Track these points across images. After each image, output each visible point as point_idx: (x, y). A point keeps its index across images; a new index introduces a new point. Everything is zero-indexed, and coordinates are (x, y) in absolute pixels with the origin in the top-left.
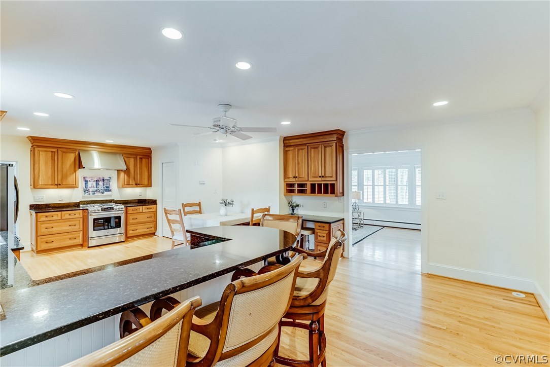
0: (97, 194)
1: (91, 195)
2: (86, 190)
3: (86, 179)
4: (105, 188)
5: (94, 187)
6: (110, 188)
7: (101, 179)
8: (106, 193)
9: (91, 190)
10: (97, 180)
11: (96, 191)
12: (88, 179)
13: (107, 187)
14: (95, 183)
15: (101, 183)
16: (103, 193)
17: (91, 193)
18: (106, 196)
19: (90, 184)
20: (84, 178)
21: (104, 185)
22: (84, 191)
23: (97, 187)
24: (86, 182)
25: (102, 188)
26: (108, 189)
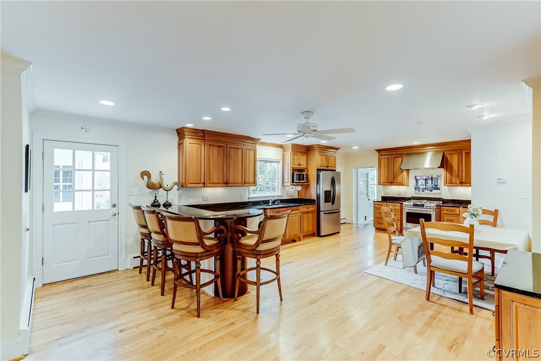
0: (426, 191)
1: (421, 192)
2: (417, 188)
3: (417, 178)
4: (434, 186)
5: (423, 185)
6: (438, 187)
7: (430, 177)
8: (434, 191)
9: (421, 187)
10: (426, 179)
11: (425, 189)
12: (418, 178)
13: (435, 185)
14: (424, 181)
15: (430, 182)
16: (431, 191)
17: (421, 190)
18: (434, 194)
19: (420, 182)
20: (415, 177)
21: (432, 183)
22: (416, 188)
23: (426, 185)
24: (417, 180)
25: (431, 186)
26: (436, 188)
